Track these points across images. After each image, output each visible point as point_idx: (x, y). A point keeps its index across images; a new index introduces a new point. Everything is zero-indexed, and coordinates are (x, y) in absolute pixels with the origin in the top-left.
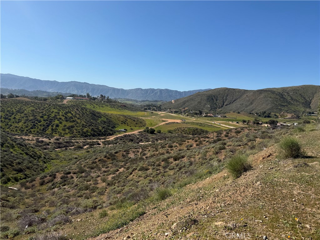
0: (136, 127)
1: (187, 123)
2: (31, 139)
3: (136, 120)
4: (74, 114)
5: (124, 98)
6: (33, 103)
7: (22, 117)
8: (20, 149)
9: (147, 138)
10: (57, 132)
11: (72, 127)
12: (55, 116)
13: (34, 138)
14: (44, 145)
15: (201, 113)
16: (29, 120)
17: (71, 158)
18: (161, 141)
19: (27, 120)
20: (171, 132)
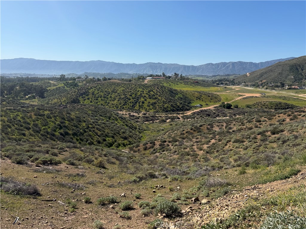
0: (210, 102)
1: (267, 97)
2: (125, 114)
3: (210, 96)
4: (155, 92)
5: (194, 74)
6: (123, 84)
7: (116, 96)
8: (122, 121)
9: (223, 113)
10: (143, 108)
11: (155, 103)
12: (141, 94)
13: (127, 113)
14: (135, 119)
15: (283, 85)
16: (122, 98)
17: (158, 130)
18: (240, 116)
19: (120, 98)
20: (250, 106)
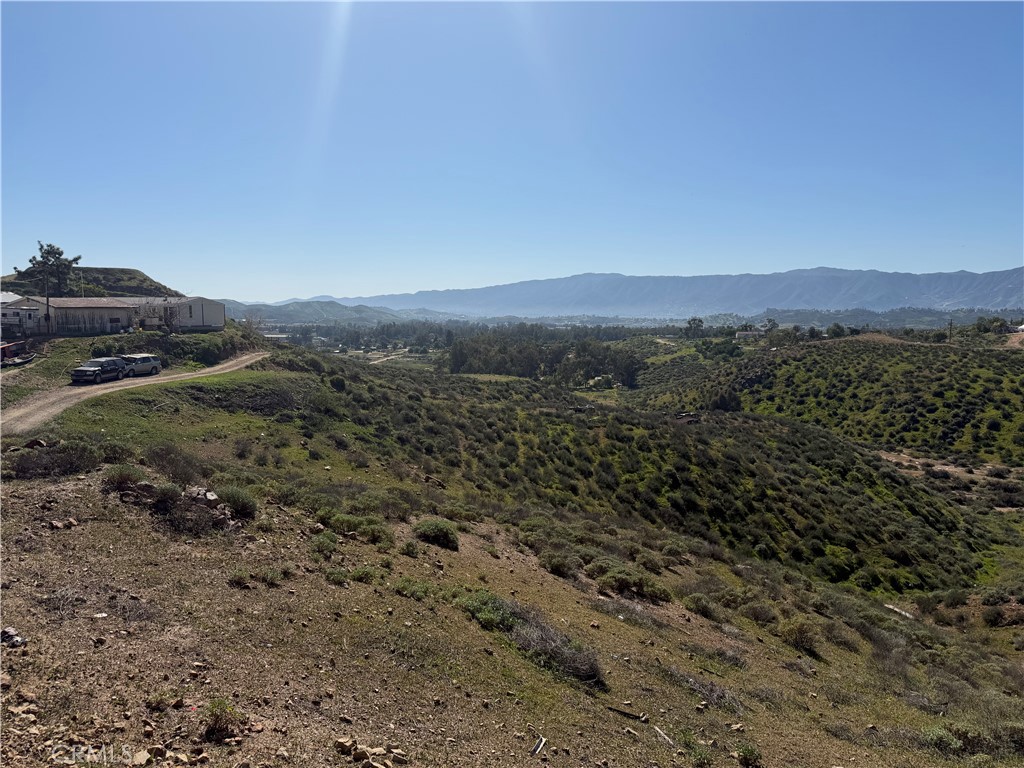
2: (906, 464)
6: (907, 351)
7: (877, 394)
10: (994, 449)
12: (986, 391)
13: (917, 463)
14: (953, 488)
16: (899, 402)
19: (891, 403)
